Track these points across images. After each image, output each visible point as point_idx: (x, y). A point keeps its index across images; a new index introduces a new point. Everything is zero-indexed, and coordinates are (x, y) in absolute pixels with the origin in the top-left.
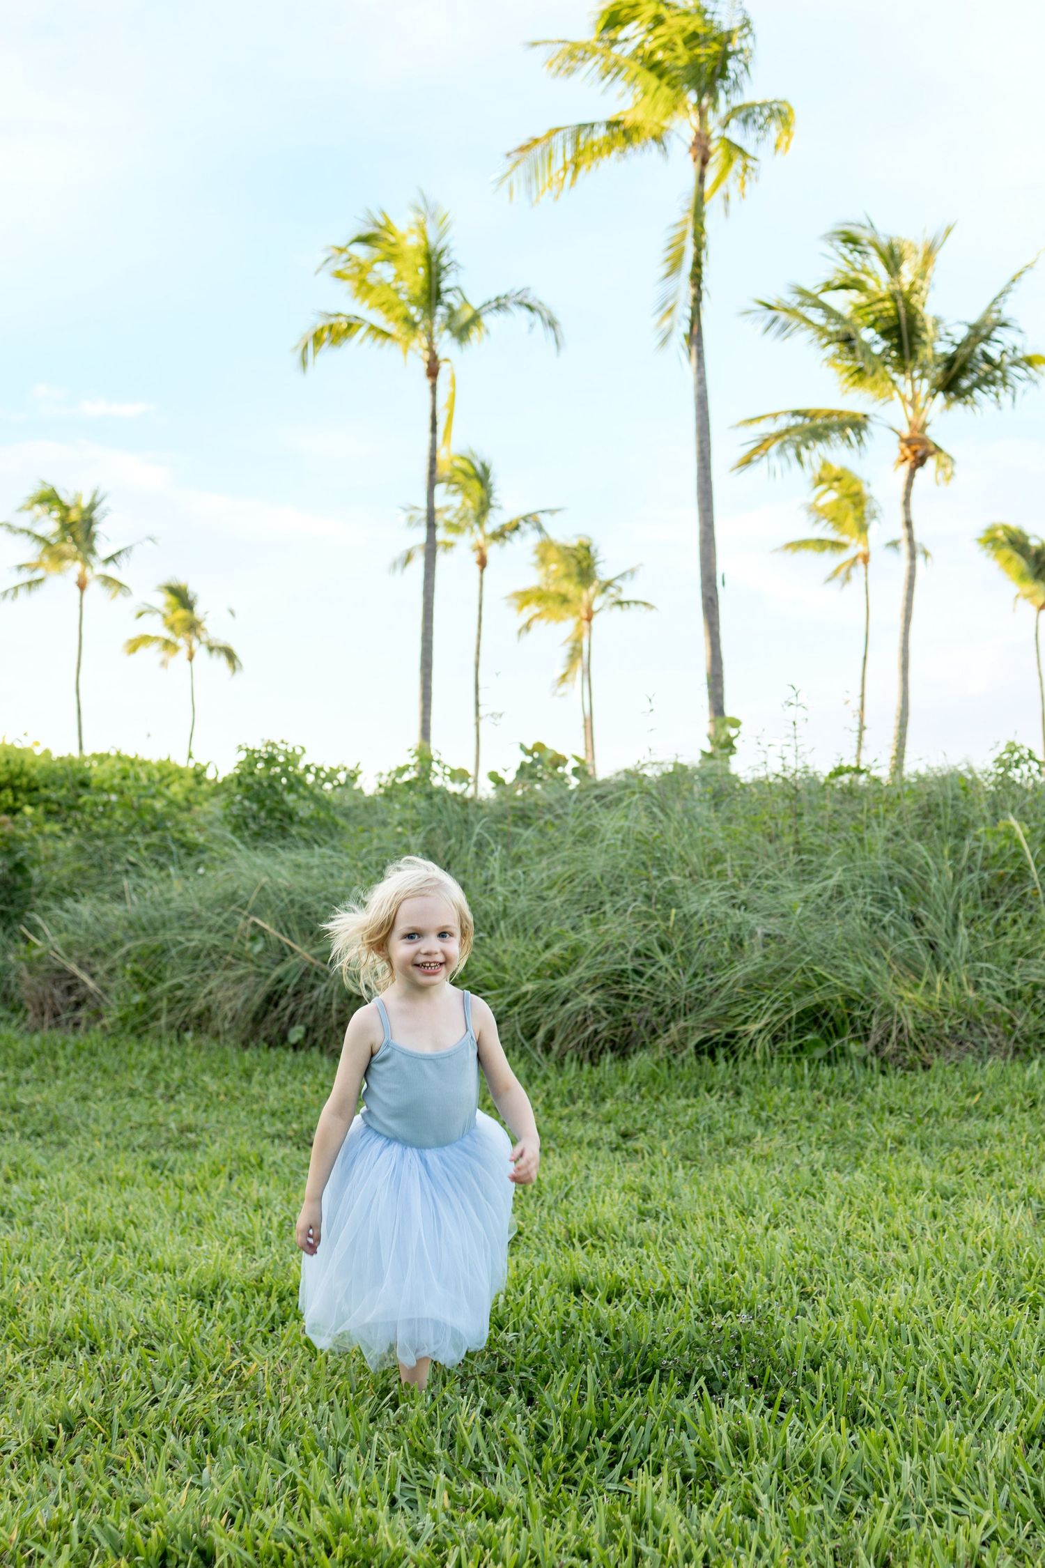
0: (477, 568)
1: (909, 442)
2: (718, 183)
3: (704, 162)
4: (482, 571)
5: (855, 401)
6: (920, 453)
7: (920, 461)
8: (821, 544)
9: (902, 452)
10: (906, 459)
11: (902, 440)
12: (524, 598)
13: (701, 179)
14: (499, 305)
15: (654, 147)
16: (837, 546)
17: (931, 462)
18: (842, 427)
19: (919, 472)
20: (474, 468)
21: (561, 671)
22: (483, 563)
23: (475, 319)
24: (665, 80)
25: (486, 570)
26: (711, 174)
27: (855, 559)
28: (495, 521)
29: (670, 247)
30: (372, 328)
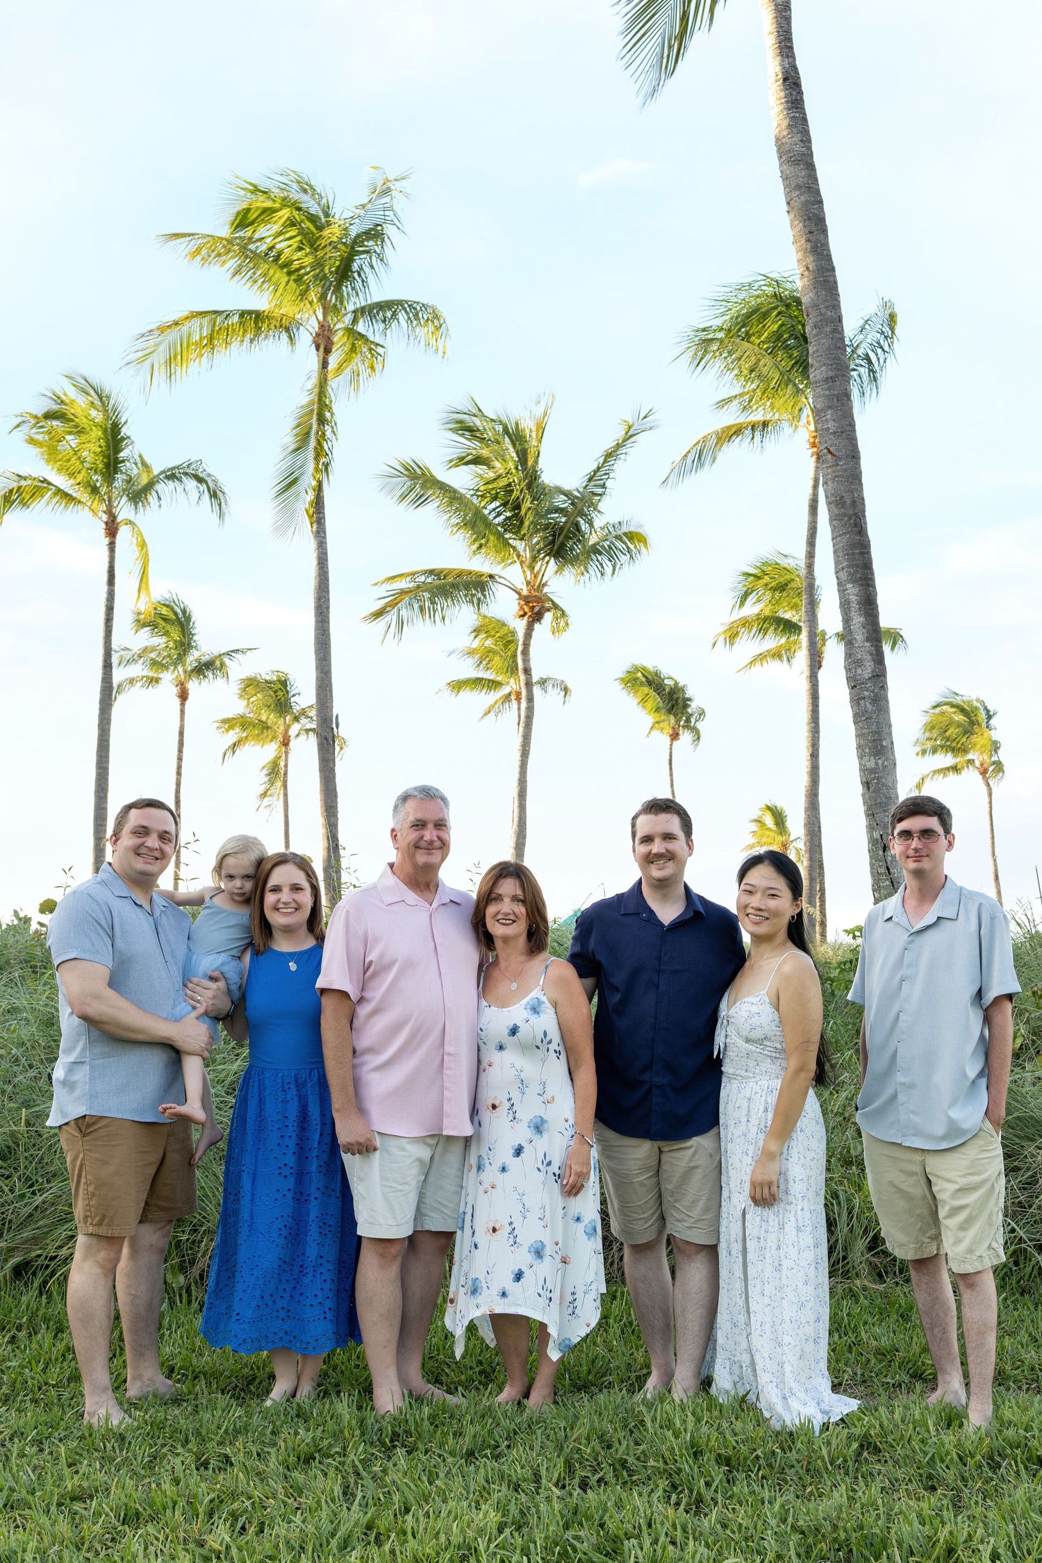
0: (177, 701)
1: (526, 600)
2: (340, 368)
3: (328, 351)
4: (183, 704)
5: (481, 564)
6: (536, 609)
7: (537, 617)
8: (477, 683)
9: (522, 608)
10: (525, 614)
11: (521, 597)
12: (229, 723)
13: (325, 365)
14: (172, 475)
15: (284, 336)
16: (493, 685)
17: (548, 616)
18: (467, 586)
19: (537, 626)
20: (176, 614)
21: (262, 789)
22: (183, 696)
23: (150, 486)
24: (293, 277)
25: (187, 703)
26: (333, 360)
27: (510, 694)
28: (192, 659)
29: (297, 427)
30: (59, 491)
